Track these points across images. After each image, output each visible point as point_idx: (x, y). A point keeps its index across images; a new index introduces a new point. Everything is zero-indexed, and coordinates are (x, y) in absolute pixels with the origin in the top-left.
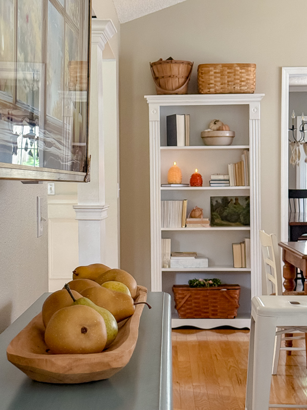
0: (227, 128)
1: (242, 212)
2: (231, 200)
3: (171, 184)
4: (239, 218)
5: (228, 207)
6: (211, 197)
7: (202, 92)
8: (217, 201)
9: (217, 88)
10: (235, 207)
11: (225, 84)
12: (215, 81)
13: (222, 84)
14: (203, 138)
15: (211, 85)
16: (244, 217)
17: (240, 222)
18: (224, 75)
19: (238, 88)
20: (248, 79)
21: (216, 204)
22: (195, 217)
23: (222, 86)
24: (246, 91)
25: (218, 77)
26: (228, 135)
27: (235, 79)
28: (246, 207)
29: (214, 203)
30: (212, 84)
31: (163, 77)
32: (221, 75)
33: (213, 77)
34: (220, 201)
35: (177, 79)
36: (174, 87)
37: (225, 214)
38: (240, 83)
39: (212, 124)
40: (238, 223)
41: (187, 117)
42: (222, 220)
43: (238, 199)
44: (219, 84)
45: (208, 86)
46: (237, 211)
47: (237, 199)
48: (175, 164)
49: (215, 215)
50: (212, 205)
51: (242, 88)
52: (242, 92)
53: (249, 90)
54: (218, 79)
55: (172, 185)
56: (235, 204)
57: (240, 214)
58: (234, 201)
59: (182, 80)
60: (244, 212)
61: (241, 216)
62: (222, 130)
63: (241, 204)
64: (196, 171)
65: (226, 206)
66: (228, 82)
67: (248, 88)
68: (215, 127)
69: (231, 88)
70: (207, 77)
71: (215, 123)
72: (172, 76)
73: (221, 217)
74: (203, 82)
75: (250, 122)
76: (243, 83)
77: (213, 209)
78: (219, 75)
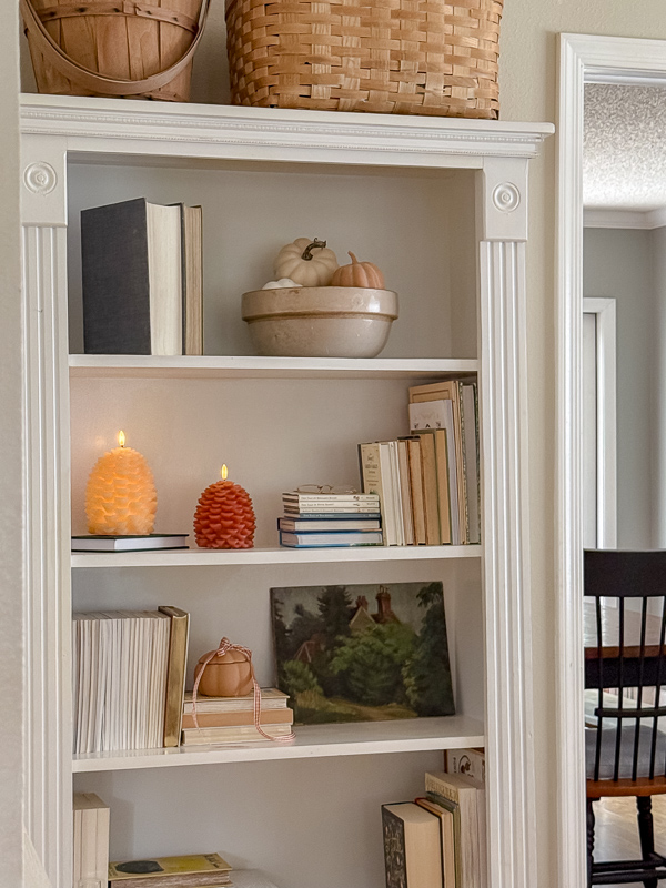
0: (375, 276)
1: (409, 656)
2: (362, 602)
3: (114, 537)
4: (399, 683)
5: (348, 633)
6: (271, 590)
7: (274, 101)
8: (299, 609)
9: (344, 81)
10: (378, 634)
11: (379, 64)
12: (339, 51)
13: (366, 66)
14: (248, 320)
15: (319, 69)
16: (421, 678)
17: (405, 700)
18: (376, 25)
19: (436, 88)
20: (476, 53)
21: (298, 623)
22: (220, 694)
23: (366, 74)
24: (471, 105)
25: (351, 31)
26: (374, 308)
27: (425, 47)
28: (424, 632)
29: (289, 619)
30: (319, 60)
31: (82, 10)
32: (364, 24)
33: (325, 30)
34: (313, 608)
35: (152, 26)
36: (136, 65)
37: (338, 665)
38: (448, 68)
39: (294, 261)
40: (394, 707)
41: (193, 218)
42: (328, 694)
43: (388, 598)
44: (352, 63)
45: (304, 69)
46: (387, 651)
47: (383, 595)
48: (121, 438)
49: (294, 673)
50: (277, 628)
51: (456, 92)
52: (454, 109)
53: (481, 106)
54: (351, 41)
55: (119, 544)
56: (377, 618)
57: (402, 665)
58: (373, 609)
59: (172, 37)
60: (416, 656)
61: (404, 671)
62: (357, 285)
63: (404, 619)
64: (224, 473)
65: (338, 631)
66: (396, 56)
67: (477, 95)
68: (312, 271)
69: (406, 89)
70: (298, 27)
71: (307, 256)
72: (130, 10)
73: (321, 684)
74: (279, 48)
75: (485, 249)
76: (458, 71)
77: (284, 642)
78: (353, 21)
